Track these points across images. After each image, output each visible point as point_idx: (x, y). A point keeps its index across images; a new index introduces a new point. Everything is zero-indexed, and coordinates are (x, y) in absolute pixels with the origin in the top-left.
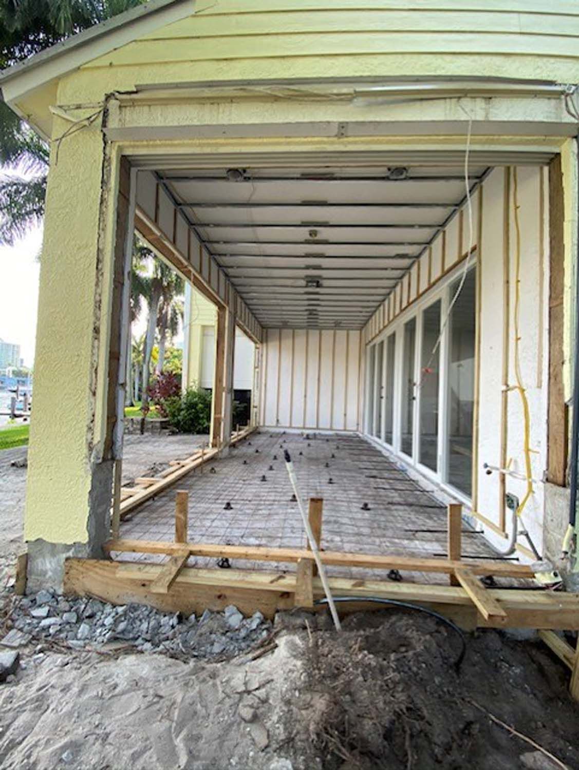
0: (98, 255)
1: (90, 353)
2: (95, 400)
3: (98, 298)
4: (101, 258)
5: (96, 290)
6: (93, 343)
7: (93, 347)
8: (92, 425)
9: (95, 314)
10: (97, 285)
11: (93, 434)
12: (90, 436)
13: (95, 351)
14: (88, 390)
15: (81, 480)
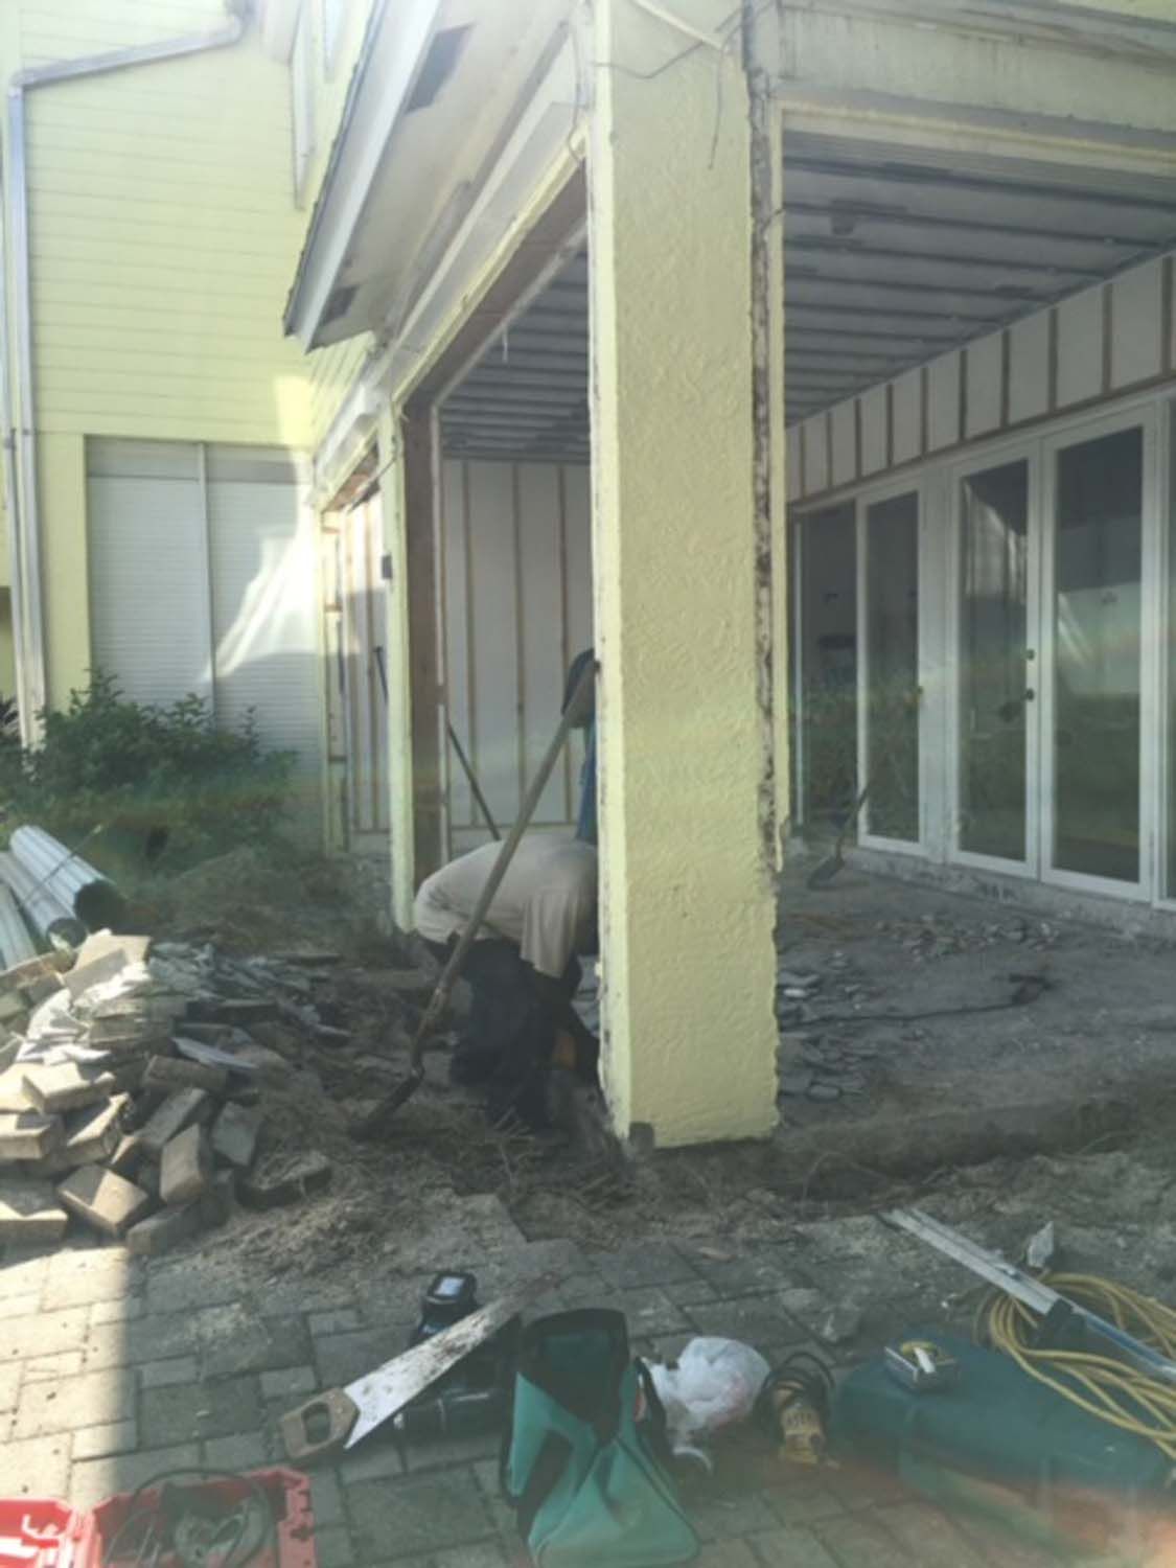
0: (755, 384)
1: (751, 619)
2: (772, 726)
3: (761, 488)
4: (761, 390)
5: (755, 468)
6: (757, 594)
7: (758, 603)
8: (768, 783)
9: (757, 526)
10: (757, 456)
11: (772, 803)
12: (765, 809)
13: (764, 613)
14: (752, 704)
15: (751, 911)
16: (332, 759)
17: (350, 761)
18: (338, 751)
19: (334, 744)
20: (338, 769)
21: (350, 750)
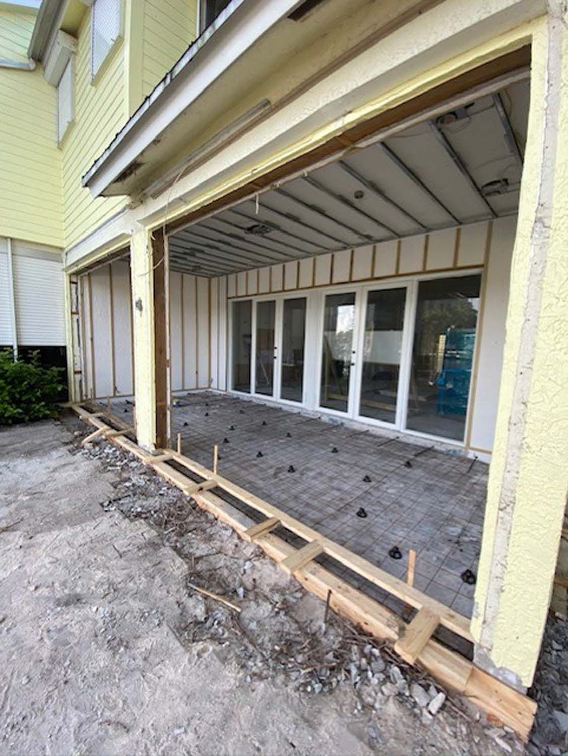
16: (76, 373)
17: (83, 372)
18: (78, 369)
19: (76, 366)
20: (78, 377)
21: (83, 369)
